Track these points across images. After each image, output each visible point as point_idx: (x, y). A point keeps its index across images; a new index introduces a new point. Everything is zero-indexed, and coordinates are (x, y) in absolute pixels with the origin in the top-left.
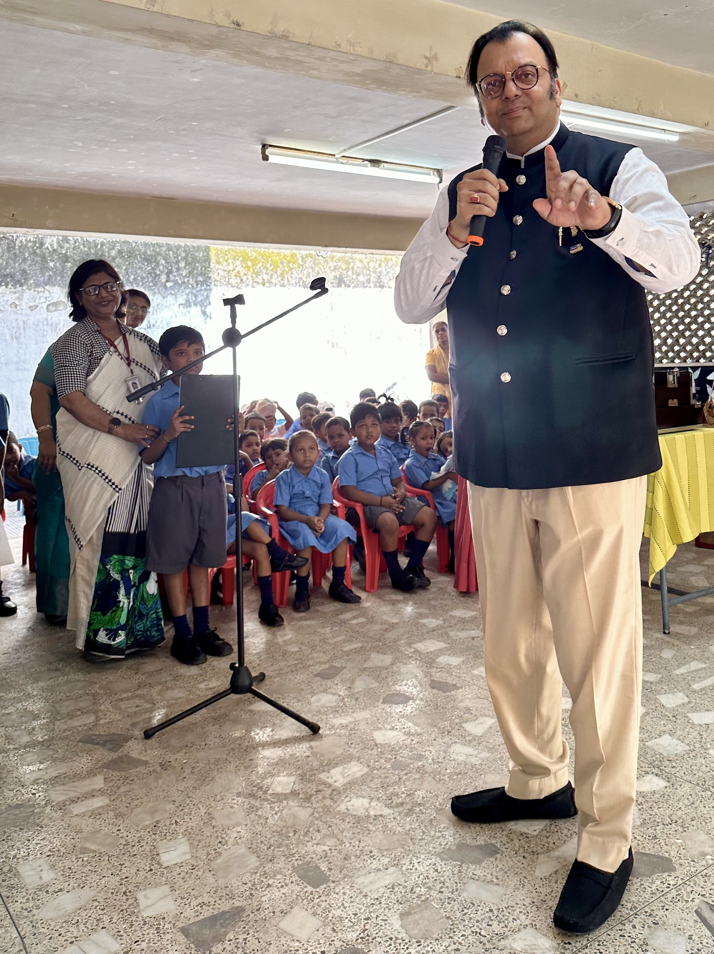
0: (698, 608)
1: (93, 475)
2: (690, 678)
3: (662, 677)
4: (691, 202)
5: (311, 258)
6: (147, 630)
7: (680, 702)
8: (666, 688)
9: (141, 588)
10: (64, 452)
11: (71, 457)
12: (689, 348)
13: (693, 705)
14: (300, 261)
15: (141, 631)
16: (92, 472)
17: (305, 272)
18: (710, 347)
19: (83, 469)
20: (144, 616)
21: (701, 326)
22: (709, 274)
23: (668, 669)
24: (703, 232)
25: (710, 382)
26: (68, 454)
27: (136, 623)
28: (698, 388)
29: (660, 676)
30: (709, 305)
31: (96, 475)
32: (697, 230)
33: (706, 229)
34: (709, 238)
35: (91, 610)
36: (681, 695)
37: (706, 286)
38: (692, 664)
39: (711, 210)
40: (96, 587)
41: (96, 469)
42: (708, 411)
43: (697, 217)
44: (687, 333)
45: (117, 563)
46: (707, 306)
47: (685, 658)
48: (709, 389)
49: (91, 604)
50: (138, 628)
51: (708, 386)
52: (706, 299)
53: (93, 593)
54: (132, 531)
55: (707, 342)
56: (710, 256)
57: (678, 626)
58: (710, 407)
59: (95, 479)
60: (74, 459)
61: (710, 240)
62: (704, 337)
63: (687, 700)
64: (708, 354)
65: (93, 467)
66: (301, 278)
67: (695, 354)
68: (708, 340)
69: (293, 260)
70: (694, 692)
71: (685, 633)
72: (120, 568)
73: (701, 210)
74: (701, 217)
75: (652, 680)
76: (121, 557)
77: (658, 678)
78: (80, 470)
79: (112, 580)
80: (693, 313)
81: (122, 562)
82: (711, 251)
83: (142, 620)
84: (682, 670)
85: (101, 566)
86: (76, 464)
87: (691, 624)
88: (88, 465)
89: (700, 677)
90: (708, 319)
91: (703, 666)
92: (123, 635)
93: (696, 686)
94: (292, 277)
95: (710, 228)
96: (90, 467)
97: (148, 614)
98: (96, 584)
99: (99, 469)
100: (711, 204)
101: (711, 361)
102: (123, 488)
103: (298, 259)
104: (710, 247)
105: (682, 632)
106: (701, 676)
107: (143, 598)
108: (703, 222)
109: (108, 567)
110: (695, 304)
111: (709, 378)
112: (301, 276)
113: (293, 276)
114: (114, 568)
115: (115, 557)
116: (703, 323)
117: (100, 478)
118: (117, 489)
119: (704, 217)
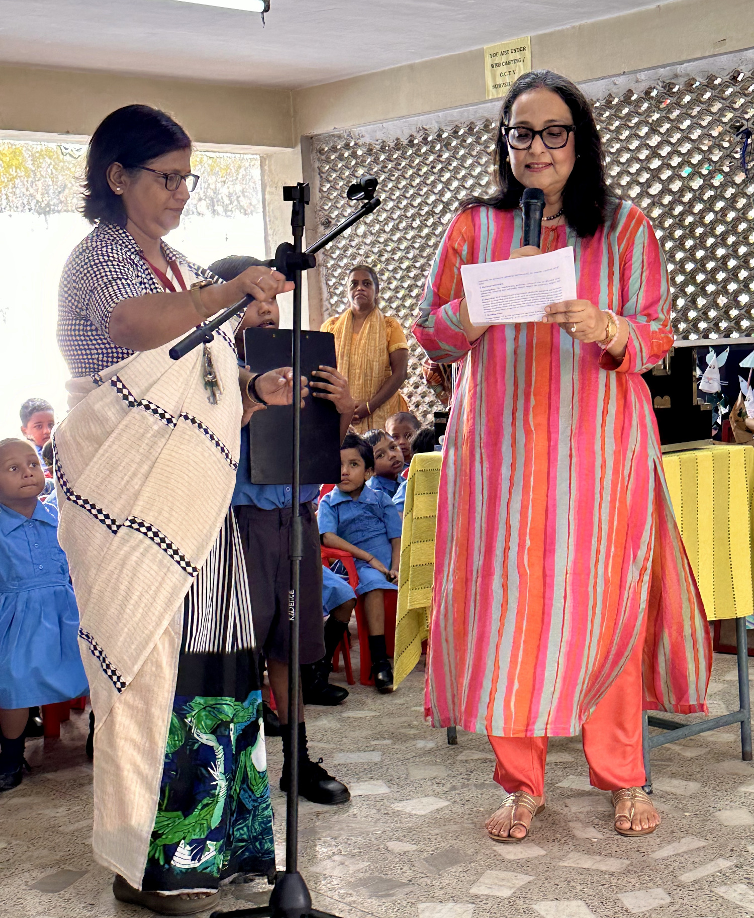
0: (704, 751)
1: (141, 541)
2: (677, 864)
3: (631, 864)
4: (717, 51)
5: (50, 158)
6: (256, 839)
7: (655, 904)
8: (633, 881)
9: (242, 758)
10: (78, 497)
11: (93, 506)
12: (712, 314)
13: (676, 907)
14: (29, 164)
15: (243, 840)
16: (141, 536)
17: (40, 184)
18: (748, 312)
19: (123, 530)
20: (249, 812)
21: (733, 275)
22: (746, 183)
23: (643, 850)
24: (737, 106)
25: (745, 372)
26: (86, 502)
27: (234, 825)
28: (726, 383)
29: (628, 862)
30: (746, 238)
31: (148, 541)
32: (727, 103)
33: (742, 101)
34: (747, 116)
35: (160, 809)
36: (660, 891)
37: (741, 202)
38: (683, 840)
39: (750, 66)
40: (166, 764)
41: (149, 529)
42: (737, 421)
43: (727, 78)
44: (710, 288)
45: (203, 713)
46: (744, 239)
47: (673, 832)
48: (744, 385)
49: (157, 798)
50: (237, 834)
51: (741, 379)
52: (742, 226)
53: (160, 775)
54: (228, 648)
55: (743, 304)
56: (749, 148)
57: (668, 780)
58: (740, 414)
59: (146, 550)
60: (100, 511)
61: (748, 120)
62: (737, 293)
63: (668, 900)
64: (745, 324)
65: (141, 525)
66: (31, 195)
67: (723, 325)
68: (744, 299)
69: (15, 162)
70: (681, 886)
71: (679, 792)
72: (209, 722)
73: (734, 66)
74: (734, 78)
75: (613, 869)
76: (211, 701)
77: (624, 866)
78: (115, 532)
79: (196, 746)
80: (721, 252)
81: (214, 710)
82: (749, 141)
83: (245, 819)
84: (667, 851)
85: (176, 720)
86: (103, 521)
87: (688, 777)
88: (133, 521)
89: (693, 862)
90: (744, 262)
91: (702, 843)
92: (212, 848)
93: (687, 877)
94: (15, 194)
95: (749, 99)
96: (135, 526)
97: (256, 808)
98: (167, 756)
99: (154, 530)
100: (750, 54)
101: (748, 335)
102: (199, 567)
103: (25, 161)
104: (748, 134)
105: (673, 790)
106: (697, 860)
107: (245, 779)
108: (738, 89)
109: (188, 721)
110: (724, 237)
111: (744, 364)
112: (32, 191)
113: (18, 191)
114: (199, 722)
115: (198, 700)
116: (737, 269)
117: (156, 547)
118: (190, 570)
119: (739, 79)
